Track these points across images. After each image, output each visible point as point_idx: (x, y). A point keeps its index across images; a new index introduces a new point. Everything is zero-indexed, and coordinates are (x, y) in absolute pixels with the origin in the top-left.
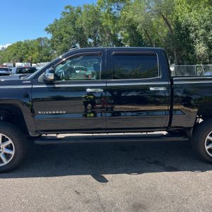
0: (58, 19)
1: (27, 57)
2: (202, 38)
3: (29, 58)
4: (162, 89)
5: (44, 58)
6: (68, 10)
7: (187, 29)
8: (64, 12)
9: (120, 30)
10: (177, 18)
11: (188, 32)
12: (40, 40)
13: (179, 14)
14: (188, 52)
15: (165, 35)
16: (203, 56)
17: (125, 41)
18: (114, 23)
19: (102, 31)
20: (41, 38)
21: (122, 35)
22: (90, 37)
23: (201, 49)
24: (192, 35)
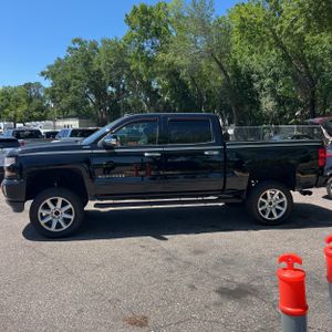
0: (62, 57)
1: (7, 114)
2: (268, 89)
3: (11, 114)
4: (216, 153)
5: (35, 114)
6: (77, 46)
7: (249, 77)
8: (70, 48)
9: (155, 76)
10: (236, 62)
11: (251, 81)
12: (28, 86)
13: (238, 56)
14: (251, 108)
15: (220, 84)
16: (271, 113)
17: (164, 91)
18: (148, 67)
19: (129, 77)
20: (30, 84)
21: (159, 83)
22: (112, 84)
23: (268, 104)
24: (257, 85)
